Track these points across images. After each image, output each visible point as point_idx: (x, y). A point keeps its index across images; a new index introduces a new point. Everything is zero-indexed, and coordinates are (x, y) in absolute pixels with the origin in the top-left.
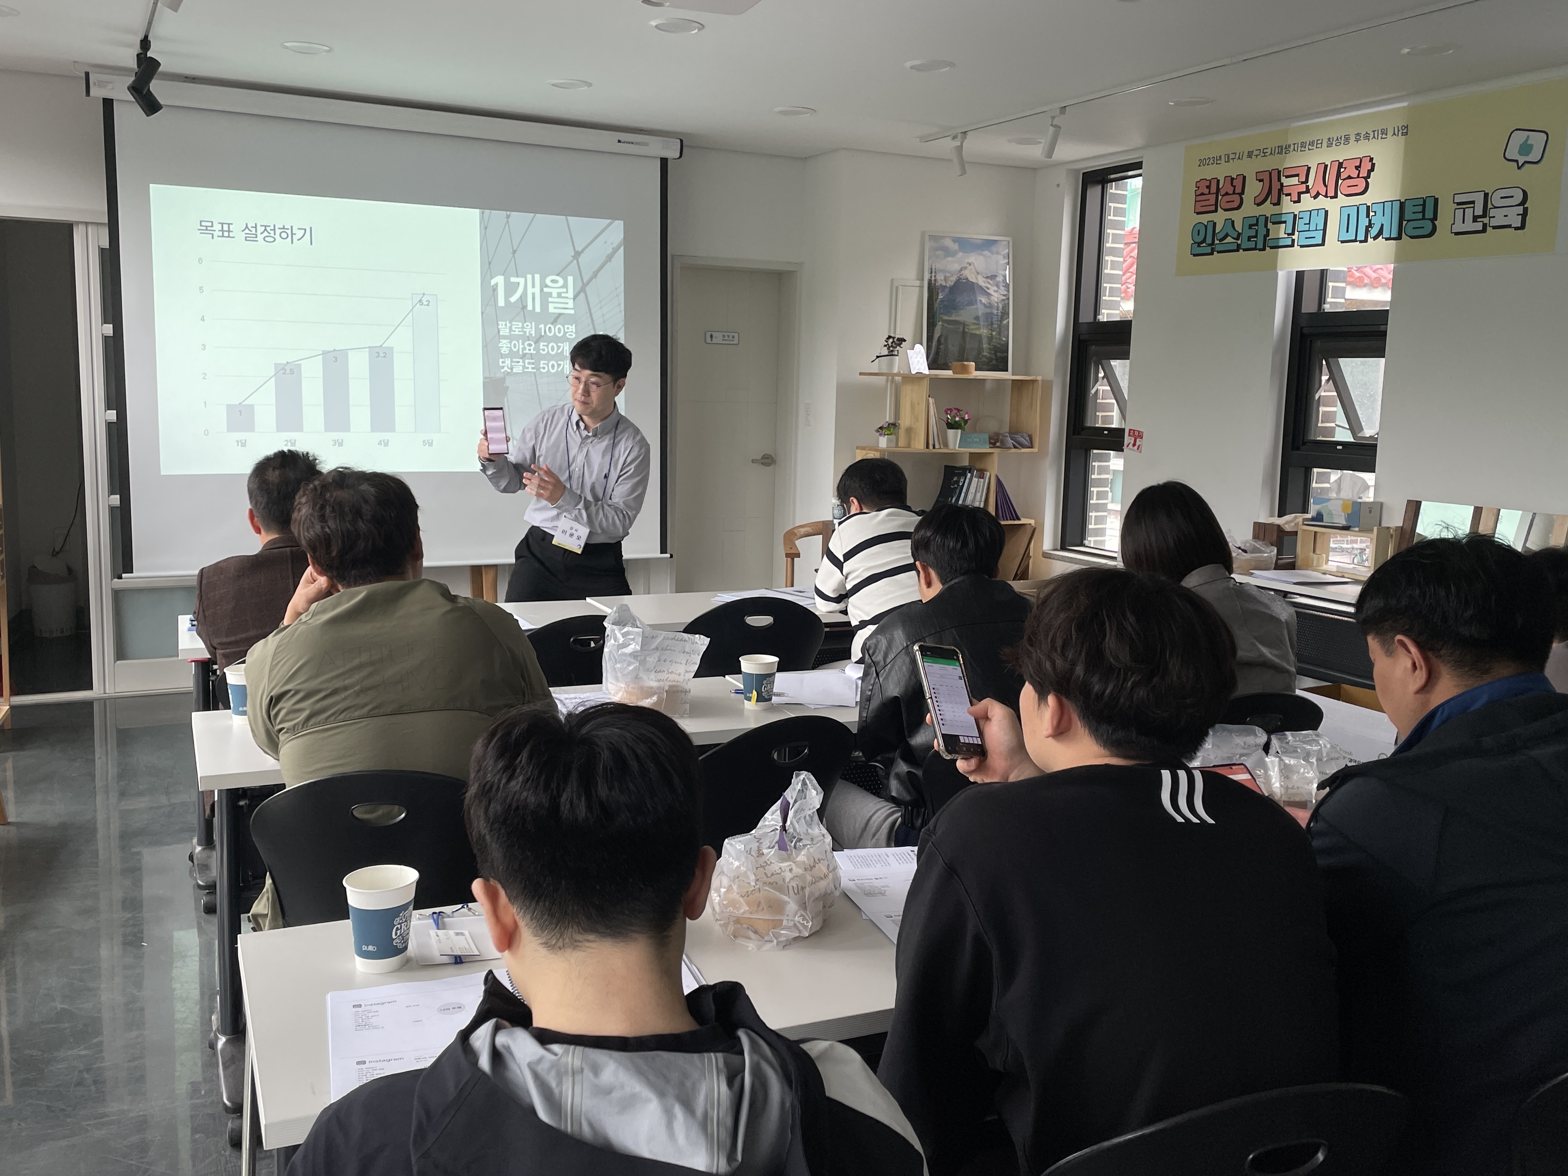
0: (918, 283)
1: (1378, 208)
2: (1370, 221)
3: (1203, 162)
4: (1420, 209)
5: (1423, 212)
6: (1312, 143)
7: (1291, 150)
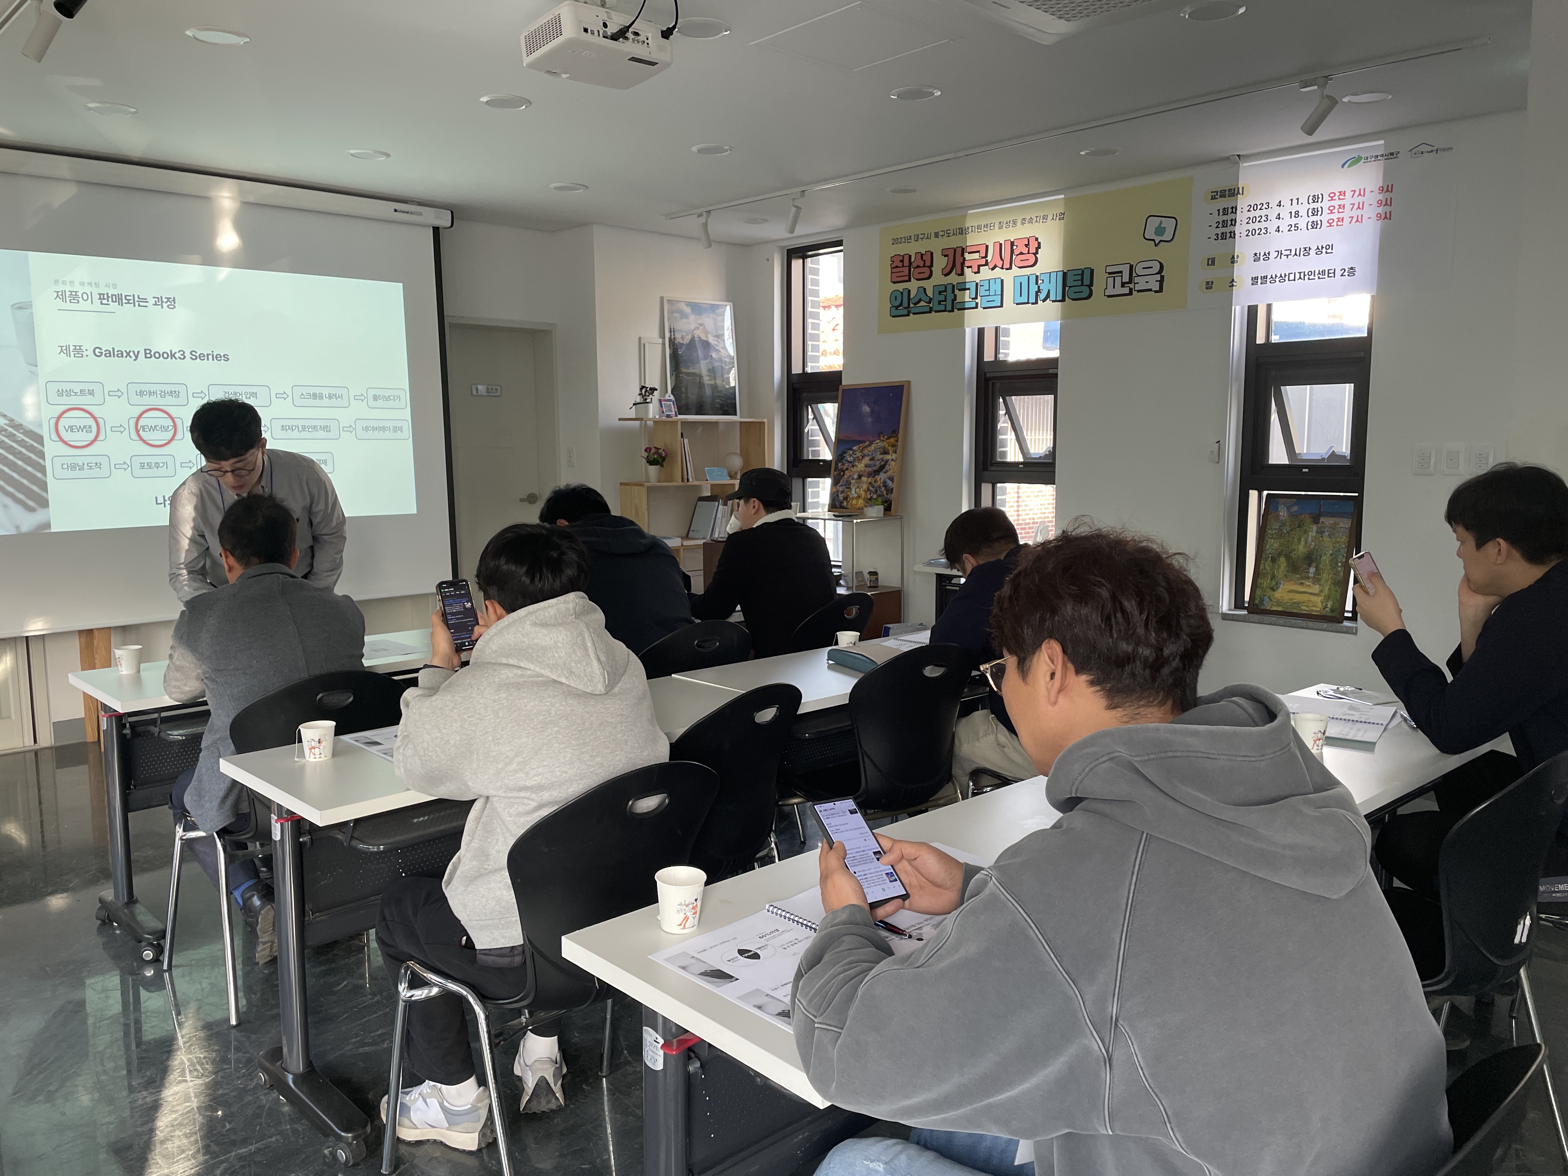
0: (660, 341)
1: (1046, 278)
2: (1039, 287)
3: (896, 241)
4: (1079, 277)
5: (1082, 280)
6: (986, 226)
7: (970, 231)
